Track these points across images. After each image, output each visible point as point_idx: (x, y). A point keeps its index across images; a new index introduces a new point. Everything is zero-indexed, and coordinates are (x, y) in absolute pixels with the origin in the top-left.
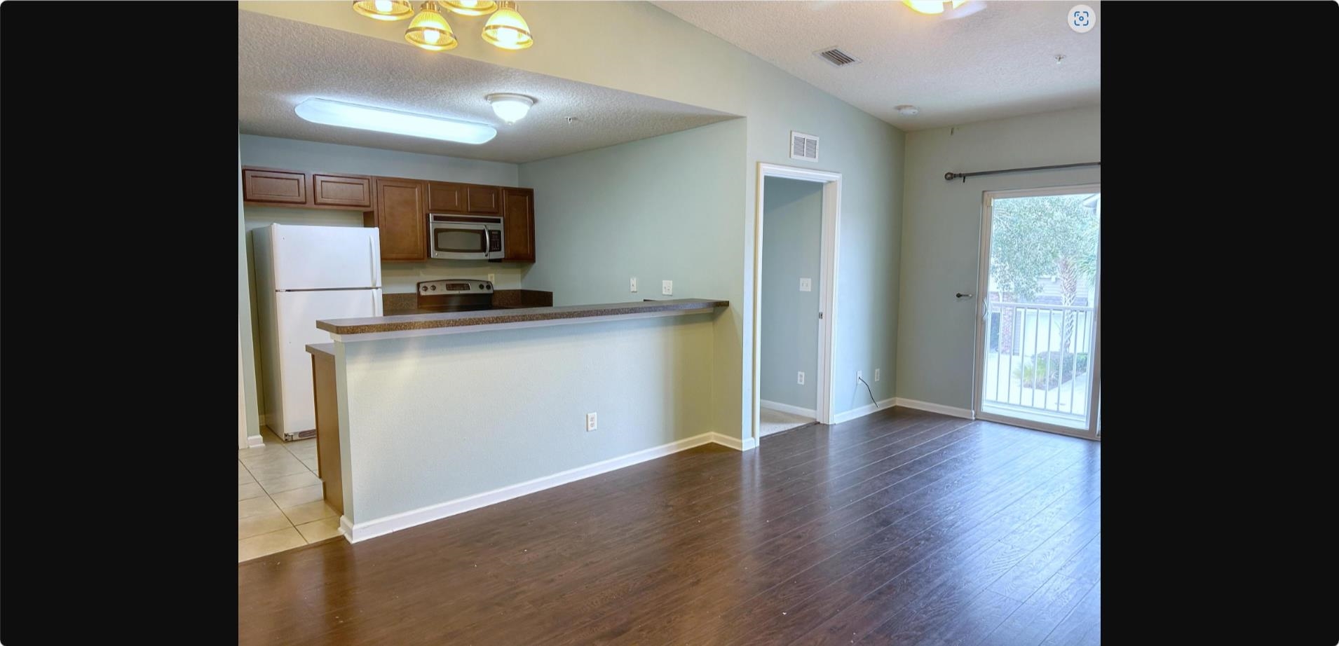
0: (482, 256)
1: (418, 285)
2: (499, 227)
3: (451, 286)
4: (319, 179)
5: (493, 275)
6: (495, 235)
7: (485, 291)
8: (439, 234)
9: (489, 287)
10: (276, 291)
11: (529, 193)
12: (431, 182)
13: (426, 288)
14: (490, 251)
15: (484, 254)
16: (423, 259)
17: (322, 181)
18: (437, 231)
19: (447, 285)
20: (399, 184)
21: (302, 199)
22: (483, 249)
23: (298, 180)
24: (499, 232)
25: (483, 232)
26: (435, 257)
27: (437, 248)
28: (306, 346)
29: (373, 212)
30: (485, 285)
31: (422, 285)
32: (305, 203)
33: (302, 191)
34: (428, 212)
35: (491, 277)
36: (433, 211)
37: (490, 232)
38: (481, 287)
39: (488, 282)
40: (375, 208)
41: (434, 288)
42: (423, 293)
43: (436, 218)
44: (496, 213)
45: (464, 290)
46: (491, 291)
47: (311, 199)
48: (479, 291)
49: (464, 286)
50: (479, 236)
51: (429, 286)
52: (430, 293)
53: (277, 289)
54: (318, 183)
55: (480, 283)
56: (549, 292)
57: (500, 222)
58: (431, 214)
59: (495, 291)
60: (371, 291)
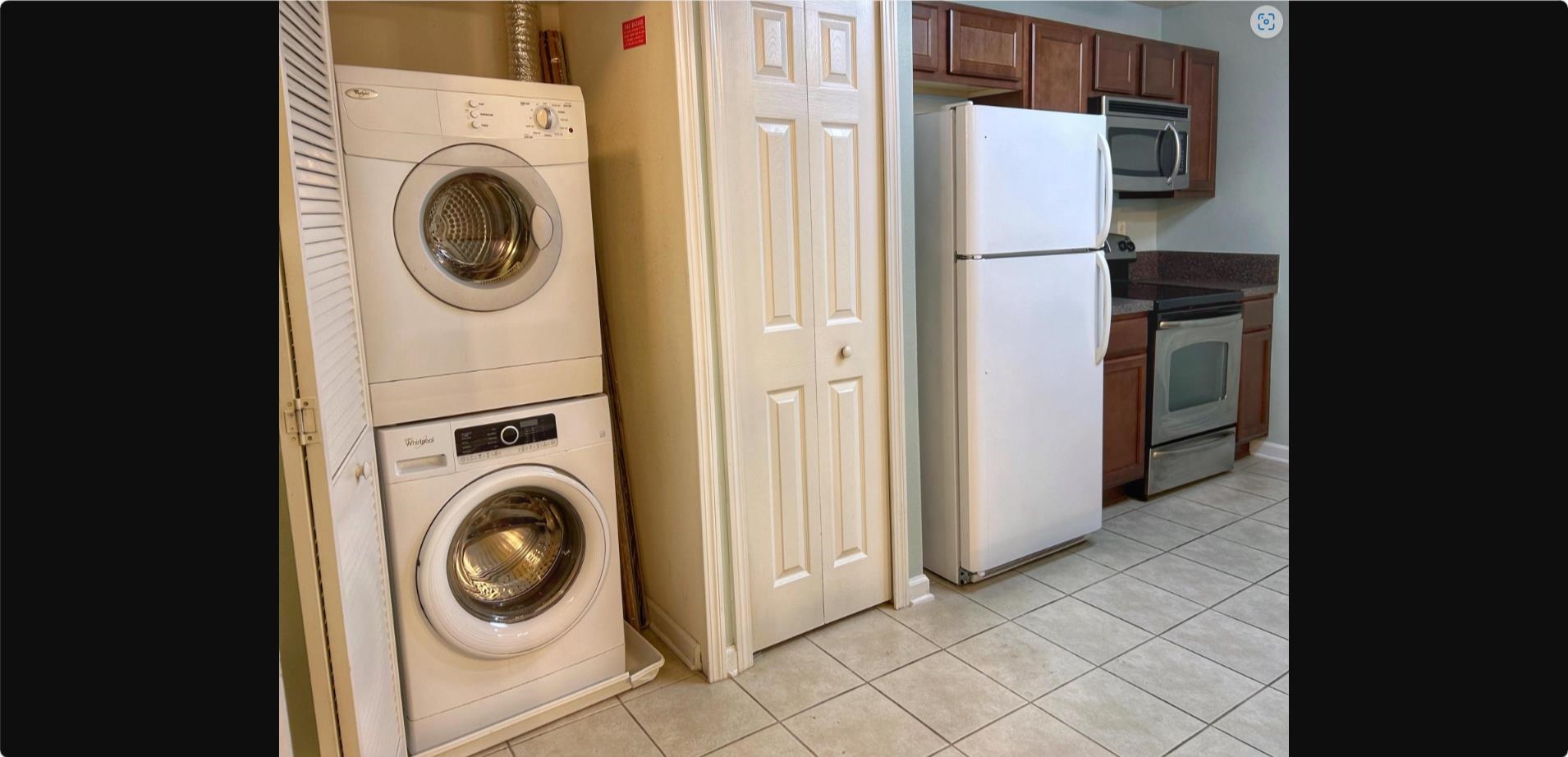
0: (1163, 183)
2: (1186, 126)
4: (956, 18)
5: (1124, 224)
6: (1181, 141)
9: (1132, 246)
11: (1212, 60)
14: (1178, 173)
15: (1165, 180)
17: (960, 24)
20: (1059, 35)
21: (933, 62)
22: (1165, 170)
23: (928, 20)
24: (1186, 135)
30: (1126, 243)
32: (934, 71)
33: (932, 45)
34: (1092, 95)
35: (1122, 229)
36: (1099, 92)
37: (1179, 134)
38: (1122, 246)
39: (1126, 237)
40: (1026, 83)
43: (1112, 106)
44: (1173, 100)
47: (943, 61)
48: (1120, 256)
54: (954, 27)
55: (1118, 240)
56: (1273, 255)
57: (1186, 117)
58: (1104, 97)
59: (1137, 253)
60: (1093, 254)
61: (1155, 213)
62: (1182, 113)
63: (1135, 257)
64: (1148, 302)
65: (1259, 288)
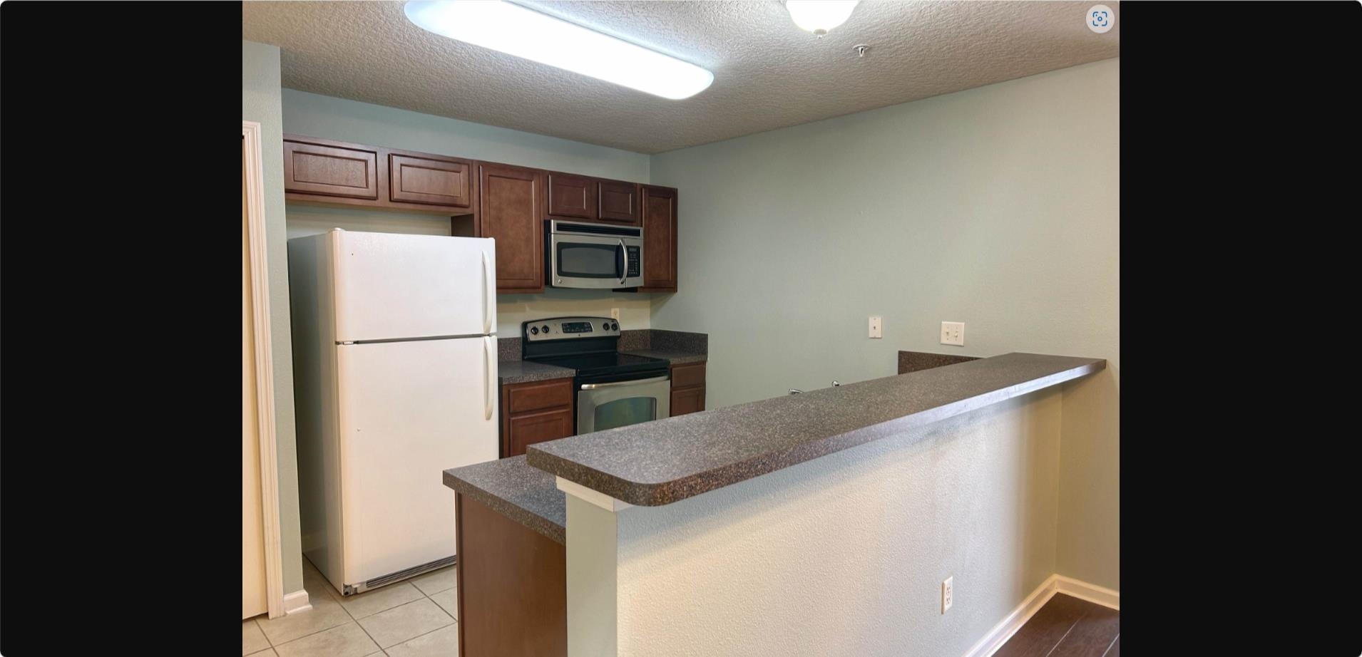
0: (615, 283)
1: (525, 325)
2: (638, 241)
3: (568, 327)
4: (397, 161)
5: (617, 310)
6: (634, 252)
7: (611, 333)
8: (563, 251)
9: (615, 327)
10: (337, 343)
11: (670, 195)
12: (552, 173)
13: (535, 331)
14: (628, 276)
15: (618, 281)
16: (539, 288)
17: (402, 165)
18: (561, 246)
19: (562, 325)
20: (510, 175)
21: (371, 191)
22: (619, 274)
23: (366, 162)
24: (638, 248)
25: (618, 249)
26: (556, 286)
27: (560, 273)
28: (443, 472)
29: (472, 216)
30: (610, 324)
31: (530, 326)
32: (375, 199)
33: (372, 180)
34: (548, 218)
35: (615, 314)
36: (555, 216)
37: (628, 248)
38: (606, 327)
39: (613, 320)
40: (476, 208)
41: (546, 329)
42: (532, 338)
43: (560, 227)
44: (632, 222)
45: (585, 331)
46: (617, 333)
47: (384, 193)
48: (603, 333)
49: (582, 325)
50: (612, 255)
51: (539, 326)
52: (542, 336)
53: (338, 340)
54: (396, 167)
55: (604, 322)
56: (702, 334)
57: (639, 235)
58: (552, 221)
59: (622, 332)
60: (482, 339)
61: (649, 302)
62: (637, 233)
63: (619, 334)
64: (570, 370)
65: (687, 358)
